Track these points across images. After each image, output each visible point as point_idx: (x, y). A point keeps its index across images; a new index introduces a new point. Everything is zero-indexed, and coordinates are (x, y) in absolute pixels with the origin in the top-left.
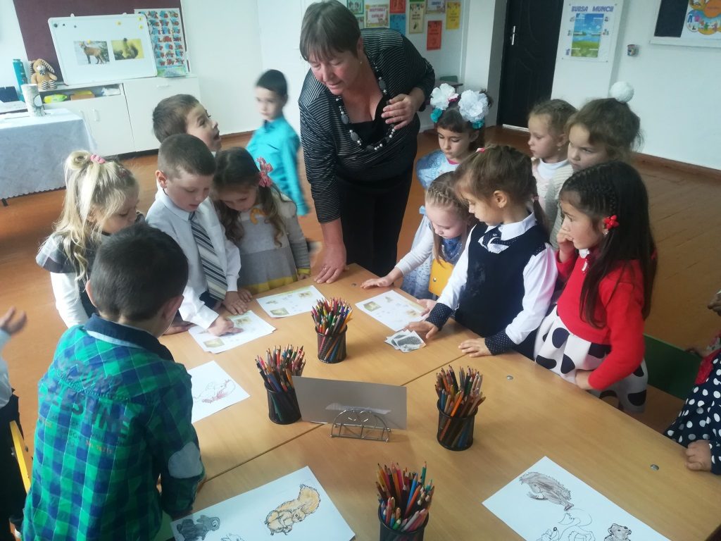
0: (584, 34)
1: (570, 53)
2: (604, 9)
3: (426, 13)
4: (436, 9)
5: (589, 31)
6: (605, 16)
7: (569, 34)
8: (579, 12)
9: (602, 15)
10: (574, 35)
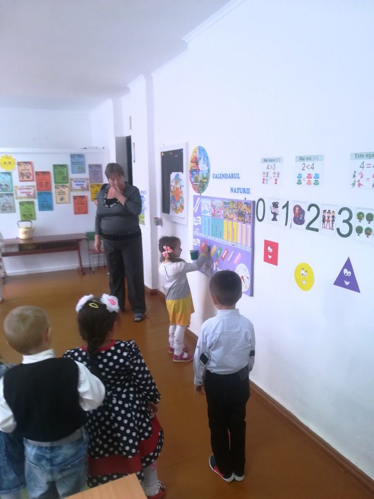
2: (144, 192)
3: (71, 191)
4: (80, 188)
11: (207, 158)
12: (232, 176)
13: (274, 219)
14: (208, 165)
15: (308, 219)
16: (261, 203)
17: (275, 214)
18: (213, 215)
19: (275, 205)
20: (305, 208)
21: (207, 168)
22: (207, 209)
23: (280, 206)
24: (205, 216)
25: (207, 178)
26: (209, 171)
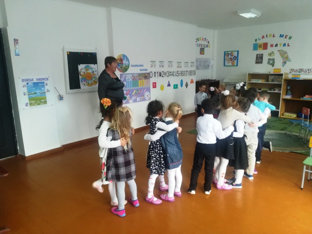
0: (35, 93)
1: (29, 104)
2: (44, 79)
5: (38, 91)
6: (45, 83)
7: (24, 95)
8: (28, 82)
9: (43, 83)
10: (29, 95)
11: (128, 59)
12: (141, 66)
13: (155, 76)
14: (129, 61)
15: (162, 75)
16: (151, 73)
17: (155, 75)
18: (133, 80)
19: (155, 73)
20: (161, 73)
21: (128, 63)
22: (129, 78)
23: (156, 73)
24: (128, 81)
25: (129, 67)
26: (129, 64)
